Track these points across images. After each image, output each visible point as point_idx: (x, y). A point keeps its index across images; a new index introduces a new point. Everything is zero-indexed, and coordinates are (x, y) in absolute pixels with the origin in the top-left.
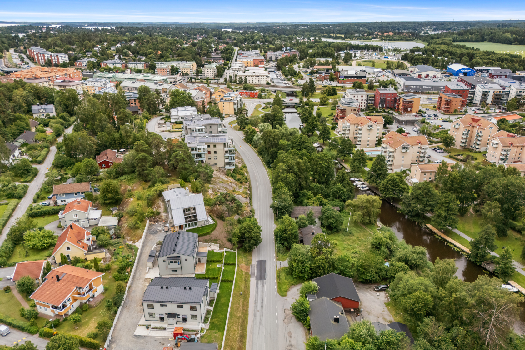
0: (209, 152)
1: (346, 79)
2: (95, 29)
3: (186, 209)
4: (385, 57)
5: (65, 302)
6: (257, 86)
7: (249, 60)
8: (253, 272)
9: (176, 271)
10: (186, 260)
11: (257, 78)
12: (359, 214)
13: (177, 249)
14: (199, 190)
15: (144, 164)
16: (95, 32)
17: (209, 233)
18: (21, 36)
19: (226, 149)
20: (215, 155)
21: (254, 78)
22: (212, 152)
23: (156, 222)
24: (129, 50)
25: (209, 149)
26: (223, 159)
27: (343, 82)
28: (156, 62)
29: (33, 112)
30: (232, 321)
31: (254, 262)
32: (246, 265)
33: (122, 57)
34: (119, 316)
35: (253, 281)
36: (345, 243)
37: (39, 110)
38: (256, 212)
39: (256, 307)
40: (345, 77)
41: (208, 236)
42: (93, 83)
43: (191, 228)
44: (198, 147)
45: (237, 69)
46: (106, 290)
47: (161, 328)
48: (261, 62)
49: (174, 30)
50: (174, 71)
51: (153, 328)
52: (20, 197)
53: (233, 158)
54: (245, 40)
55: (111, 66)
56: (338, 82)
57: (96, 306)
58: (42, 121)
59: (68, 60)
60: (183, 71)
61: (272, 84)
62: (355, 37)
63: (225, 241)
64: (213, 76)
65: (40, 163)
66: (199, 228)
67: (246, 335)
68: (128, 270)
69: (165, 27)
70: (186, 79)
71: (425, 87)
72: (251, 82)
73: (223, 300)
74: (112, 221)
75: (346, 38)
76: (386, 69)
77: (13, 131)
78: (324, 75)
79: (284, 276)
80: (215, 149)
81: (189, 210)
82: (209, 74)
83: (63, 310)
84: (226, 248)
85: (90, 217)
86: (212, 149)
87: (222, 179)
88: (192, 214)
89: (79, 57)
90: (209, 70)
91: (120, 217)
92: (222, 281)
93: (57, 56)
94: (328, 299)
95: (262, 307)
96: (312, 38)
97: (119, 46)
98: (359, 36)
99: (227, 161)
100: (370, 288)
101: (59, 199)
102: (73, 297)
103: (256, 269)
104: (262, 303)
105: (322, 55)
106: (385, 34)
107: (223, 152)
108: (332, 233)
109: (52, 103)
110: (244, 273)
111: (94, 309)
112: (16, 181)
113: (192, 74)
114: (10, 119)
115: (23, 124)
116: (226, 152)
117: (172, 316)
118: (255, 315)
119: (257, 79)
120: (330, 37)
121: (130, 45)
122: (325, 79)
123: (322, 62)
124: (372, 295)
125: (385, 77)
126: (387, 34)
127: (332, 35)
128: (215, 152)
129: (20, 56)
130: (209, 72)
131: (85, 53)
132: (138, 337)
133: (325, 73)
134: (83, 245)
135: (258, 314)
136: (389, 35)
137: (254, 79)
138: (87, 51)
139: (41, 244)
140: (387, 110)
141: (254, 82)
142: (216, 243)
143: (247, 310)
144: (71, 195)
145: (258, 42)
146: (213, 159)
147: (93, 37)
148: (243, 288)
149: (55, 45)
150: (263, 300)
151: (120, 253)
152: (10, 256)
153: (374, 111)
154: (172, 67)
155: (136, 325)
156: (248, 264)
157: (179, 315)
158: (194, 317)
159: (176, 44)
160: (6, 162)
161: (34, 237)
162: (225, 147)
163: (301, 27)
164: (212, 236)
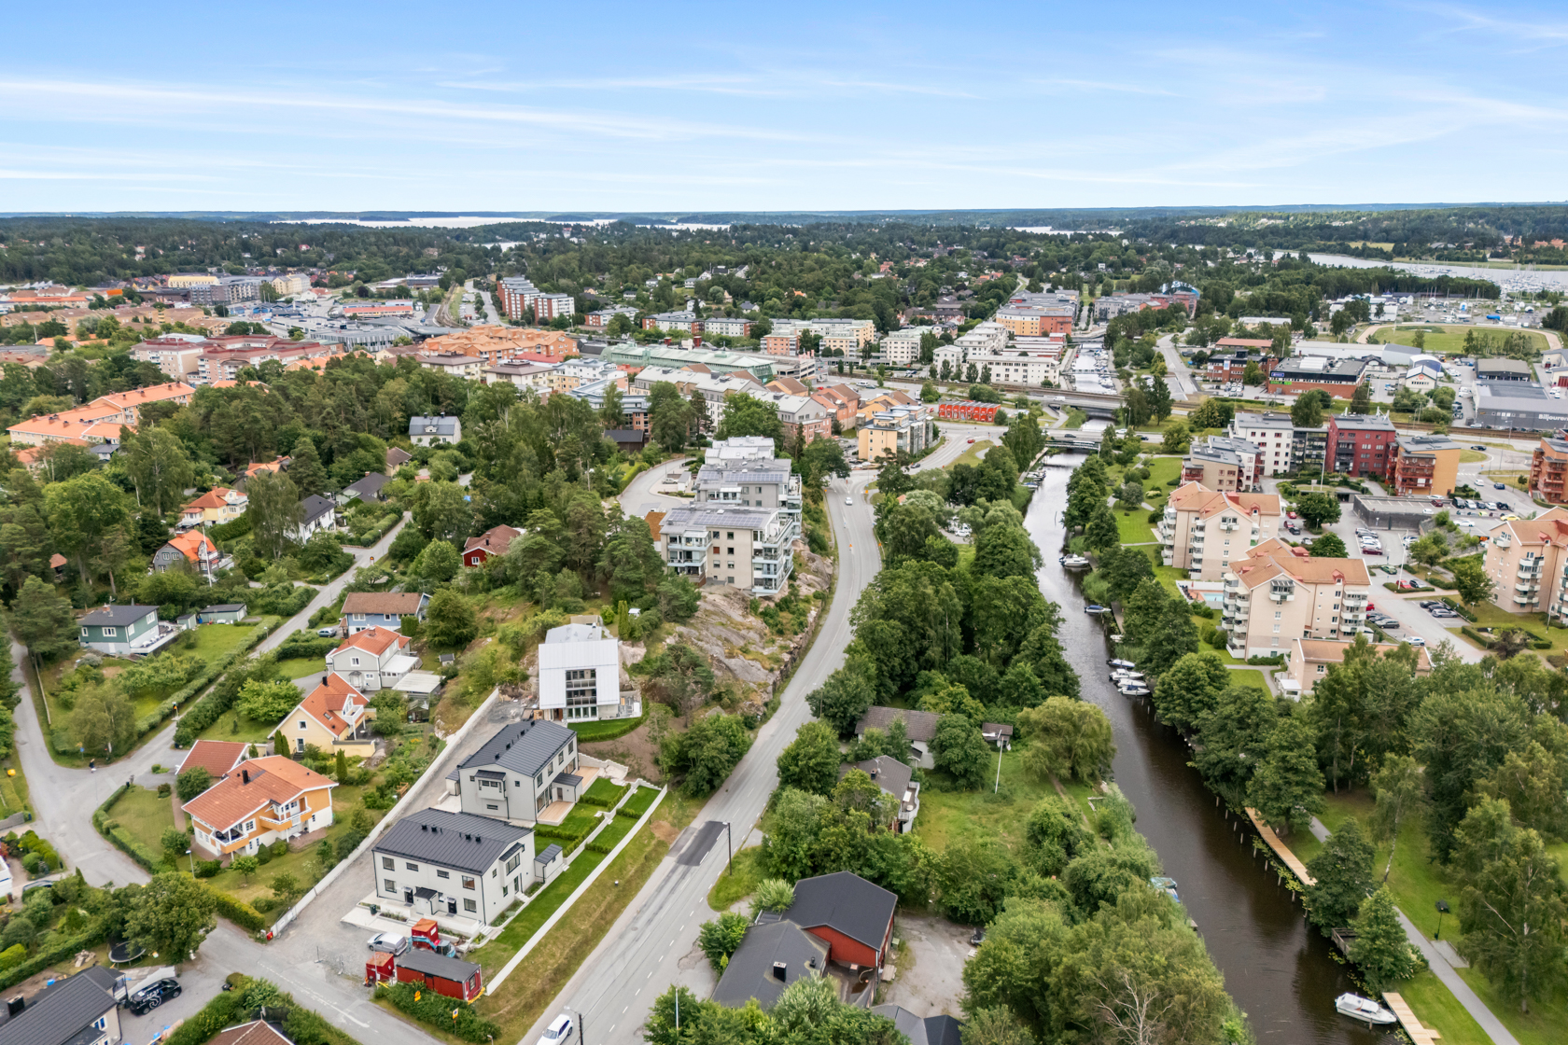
0: (717, 550)
1: (1290, 381)
2: (680, 231)
3: (575, 672)
4: (1489, 318)
5: (240, 825)
6: (1012, 389)
7: (1028, 319)
8: (681, 843)
9: (496, 807)
10: (517, 784)
11: (1021, 368)
12: (1038, 749)
13: (506, 757)
14: (637, 634)
15: (536, 561)
16: (678, 239)
17: (613, 737)
18: (505, 247)
19: (758, 545)
20: (731, 558)
21: (1012, 368)
22: (724, 550)
23: (516, 697)
24: (726, 287)
25: (716, 542)
26: (749, 568)
27: (1279, 390)
28: (774, 320)
29: (411, 432)
30: (559, 934)
31: (698, 824)
32: (673, 825)
33: (702, 304)
34: (336, 879)
35: (668, 862)
36: (974, 817)
37: (425, 426)
38: (781, 710)
39: (636, 919)
40: (1288, 375)
41: (609, 742)
42: (577, 370)
43: (582, 719)
44: (688, 535)
45: (976, 344)
46: (337, 821)
47: (397, 918)
48: (1062, 323)
49: (882, 230)
50: (808, 343)
51: (383, 915)
52: (289, 614)
53: (772, 568)
54: (1063, 261)
55: (664, 327)
56: (1267, 390)
57: (302, 850)
58: (420, 453)
59: (572, 311)
60: (832, 344)
61: (1064, 386)
62: (1431, 252)
63: (647, 762)
64: (907, 361)
65: (368, 544)
66: (601, 721)
67: (574, 972)
68: (404, 788)
69: (860, 225)
70: (826, 367)
71: (1547, 418)
72: (1002, 378)
73: (563, 888)
74: (427, 682)
75: (1399, 252)
76: (1460, 356)
77: (343, 472)
78: (1227, 368)
79: (751, 865)
80: (731, 543)
81: (582, 674)
82: (899, 355)
83: (231, 842)
84: (644, 778)
85: (386, 670)
86: (723, 542)
87: (729, 618)
88: (585, 685)
89: (602, 302)
90: (899, 345)
91: (451, 675)
92: (588, 848)
93: (549, 300)
94: (798, 927)
95: (650, 921)
96: (1278, 255)
97: (706, 276)
98: (1446, 248)
99: (758, 575)
100: (962, 934)
101: (354, 624)
102: (261, 821)
103: (692, 838)
104: (656, 914)
105: (1268, 308)
106: (1538, 244)
107: (750, 553)
108: (955, 789)
109: (458, 413)
110: (654, 842)
111: (295, 856)
112: (297, 579)
113: (851, 355)
114: (346, 445)
115: (369, 457)
116: (757, 552)
117: (427, 893)
118: (621, 936)
119: (1021, 373)
120: (1346, 251)
121: (731, 276)
122: (1232, 379)
123: (1249, 328)
124: (955, 951)
125: (1427, 380)
126: (1545, 244)
127: (1353, 245)
128: (731, 551)
129: (478, 296)
130: (899, 350)
131: (622, 292)
132: (346, 925)
133: (1233, 362)
134: (335, 723)
135: (632, 935)
136: (1552, 248)
137: (1011, 373)
138: (628, 290)
139: (265, 710)
140: (1353, 480)
141: (1011, 379)
142: (623, 763)
143: (610, 923)
144: (379, 618)
145: (1101, 266)
146: (724, 566)
147: (655, 253)
148: (632, 871)
149: (563, 273)
150: (661, 908)
151: (407, 753)
152: (203, 729)
153: (1314, 481)
154: (806, 333)
155: (353, 903)
156: (680, 824)
157: (440, 894)
158: (470, 905)
159: (852, 273)
160: (292, 536)
161: (259, 695)
162: (756, 539)
163: (1264, 220)
164: (618, 745)
